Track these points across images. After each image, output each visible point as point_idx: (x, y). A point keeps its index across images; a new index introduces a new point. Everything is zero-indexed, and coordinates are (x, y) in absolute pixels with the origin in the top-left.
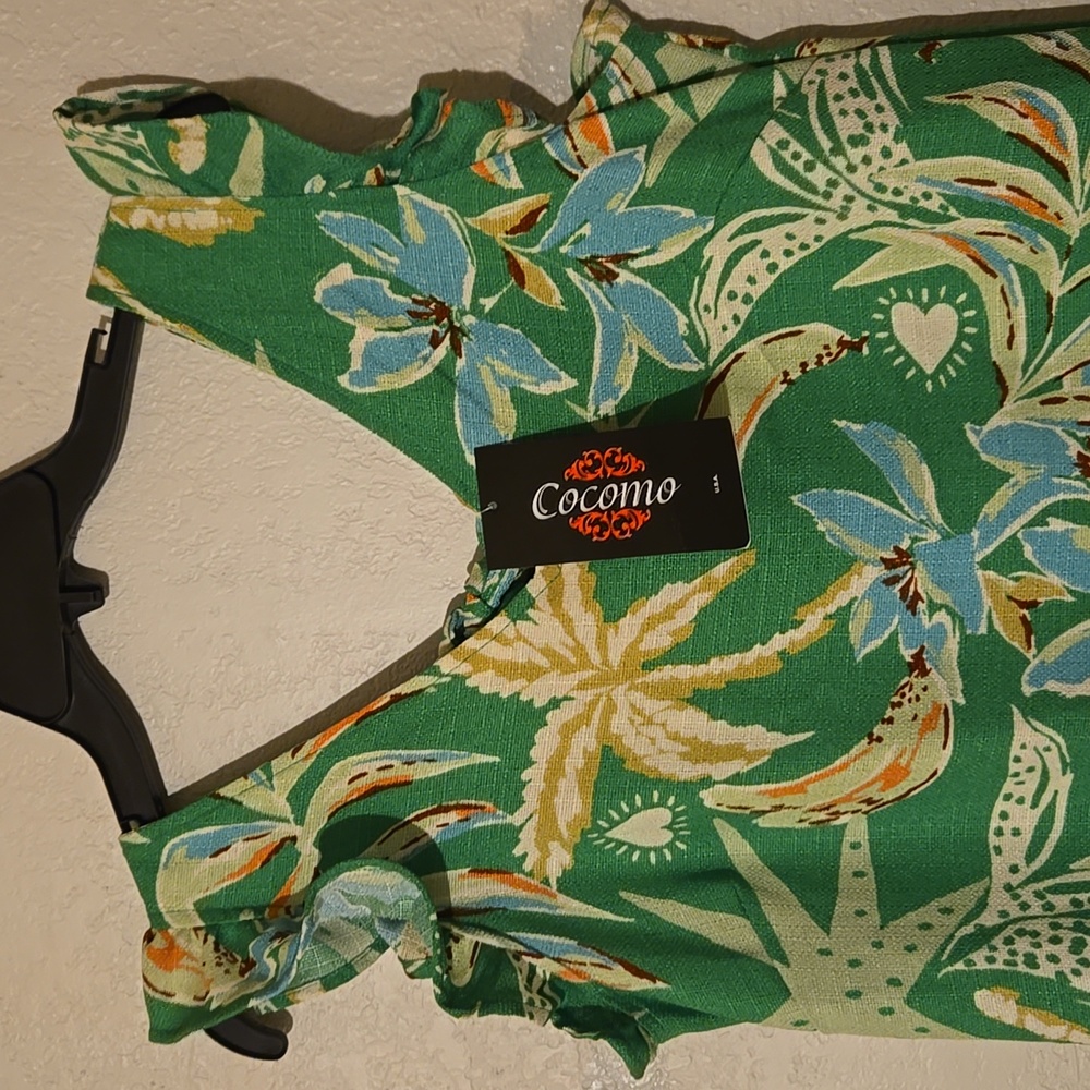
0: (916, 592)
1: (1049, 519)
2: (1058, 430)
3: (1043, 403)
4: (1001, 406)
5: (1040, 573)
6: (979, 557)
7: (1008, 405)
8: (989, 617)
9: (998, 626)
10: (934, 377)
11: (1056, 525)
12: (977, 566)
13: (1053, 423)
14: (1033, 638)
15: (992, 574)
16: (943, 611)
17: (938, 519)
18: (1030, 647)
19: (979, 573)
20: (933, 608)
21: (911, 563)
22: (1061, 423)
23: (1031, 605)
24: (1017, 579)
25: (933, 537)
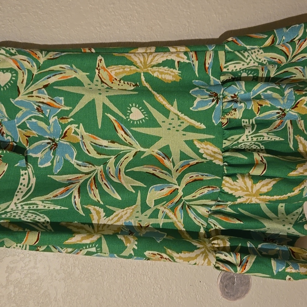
0: (3, 132)
1: (32, 119)
2: (32, 103)
3: (28, 97)
4: (18, 96)
5: (30, 130)
6: (17, 125)
7: (20, 96)
8: (19, 138)
9: (21, 141)
10: (3, 88)
11: (33, 120)
12: (17, 127)
13: (31, 101)
14: (28, 144)
15: (20, 129)
16: (9, 137)
17: (7, 116)
18: (27, 146)
19: (17, 129)
20: (7, 136)
21: (2, 125)
22: (32, 101)
23: (29, 137)
24: (26, 131)
25: (6, 120)
